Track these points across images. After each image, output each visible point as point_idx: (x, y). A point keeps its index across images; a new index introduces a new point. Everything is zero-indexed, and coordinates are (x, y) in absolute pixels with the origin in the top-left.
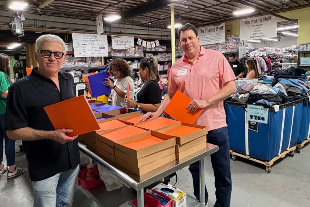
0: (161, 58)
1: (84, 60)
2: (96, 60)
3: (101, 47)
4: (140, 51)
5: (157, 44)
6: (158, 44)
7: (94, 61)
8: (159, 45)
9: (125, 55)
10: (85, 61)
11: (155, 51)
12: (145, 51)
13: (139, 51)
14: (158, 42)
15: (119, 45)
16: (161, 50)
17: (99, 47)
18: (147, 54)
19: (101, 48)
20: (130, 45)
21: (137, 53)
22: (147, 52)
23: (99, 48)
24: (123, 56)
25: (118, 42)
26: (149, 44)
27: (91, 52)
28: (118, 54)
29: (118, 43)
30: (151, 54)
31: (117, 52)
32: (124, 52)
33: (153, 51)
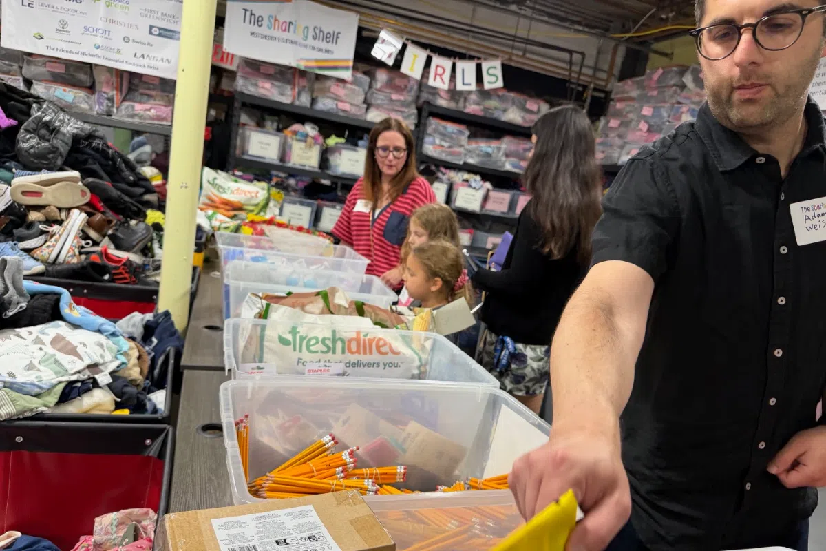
0: (507, 155)
1: (82, 77)
2: (153, 93)
3: (160, 29)
4: (394, 97)
5: (486, 78)
6: (493, 79)
7: (142, 94)
8: (500, 84)
9: (313, 101)
10: (88, 85)
11: (481, 114)
12: (428, 103)
13: (391, 100)
14: (499, 72)
15: (265, 37)
16: (513, 116)
17: (151, 27)
18: (434, 123)
19: (160, 35)
20: (328, 51)
21: (378, 107)
22: (435, 110)
23: (151, 33)
24: (297, 103)
25: (265, 22)
26: (440, 71)
27: (99, 40)
28: (268, 85)
29: (264, 30)
30: (463, 128)
31: (268, 76)
32: (304, 82)
33: (468, 114)
